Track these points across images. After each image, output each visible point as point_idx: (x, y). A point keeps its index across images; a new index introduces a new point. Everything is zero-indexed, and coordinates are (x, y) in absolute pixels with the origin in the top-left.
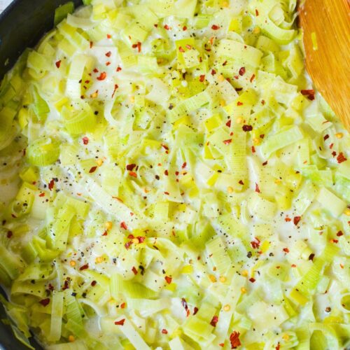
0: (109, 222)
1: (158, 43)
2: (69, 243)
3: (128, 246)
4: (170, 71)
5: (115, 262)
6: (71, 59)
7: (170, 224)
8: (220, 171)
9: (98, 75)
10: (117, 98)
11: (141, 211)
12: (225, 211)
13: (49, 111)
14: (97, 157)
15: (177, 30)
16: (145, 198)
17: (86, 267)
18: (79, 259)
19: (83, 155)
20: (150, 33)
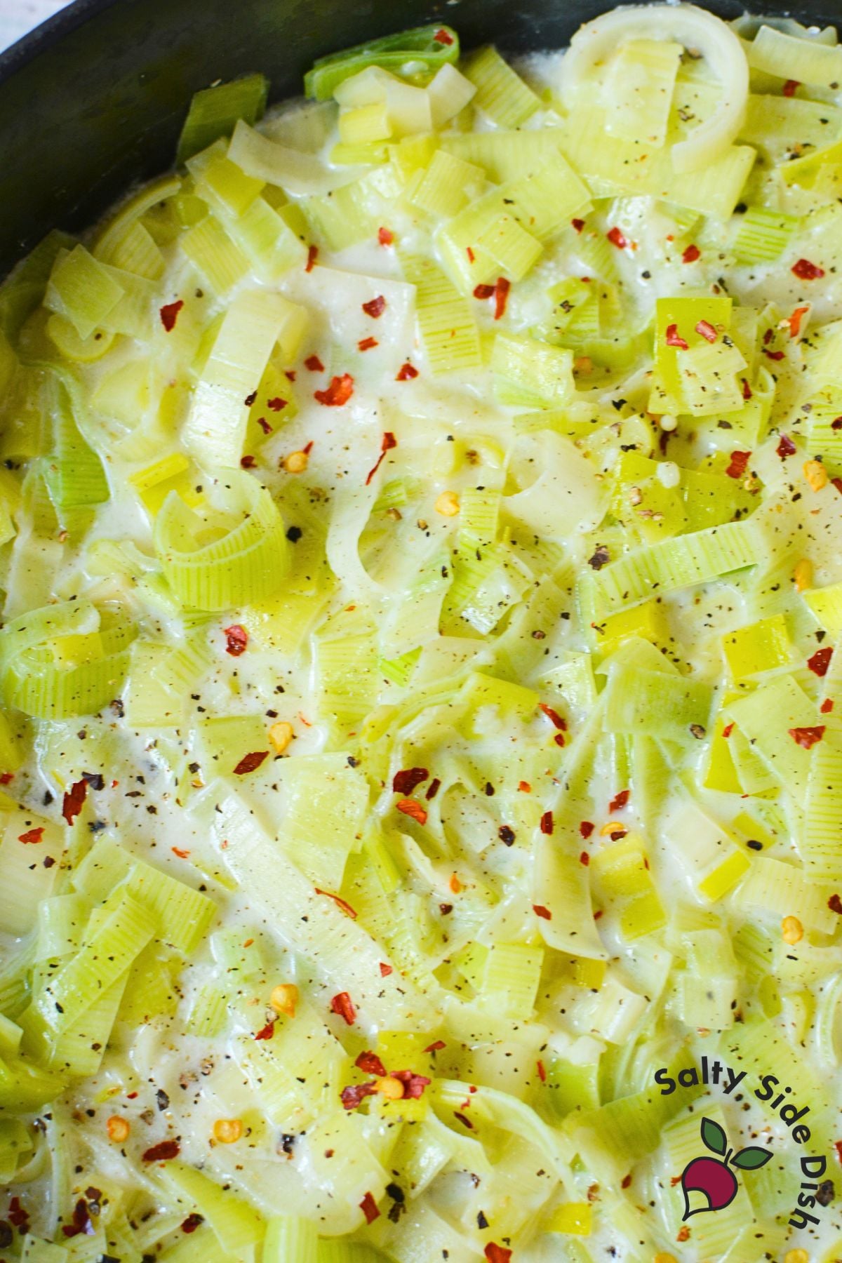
0: (286, 986)
1: (581, 296)
2: (113, 1048)
3: (353, 1099)
4: (616, 416)
5: (287, 1149)
6: (221, 300)
7: (535, 1034)
8: (755, 845)
9: (322, 382)
10: (387, 488)
11: (423, 966)
12: (758, 1009)
13: (106, 497)
14: (272, 714)
15: (659, 255)
16: (447, 909)
17: (167, 1150)
18: (146, 1117)
19: (218, 695)
20: (549, 249)
